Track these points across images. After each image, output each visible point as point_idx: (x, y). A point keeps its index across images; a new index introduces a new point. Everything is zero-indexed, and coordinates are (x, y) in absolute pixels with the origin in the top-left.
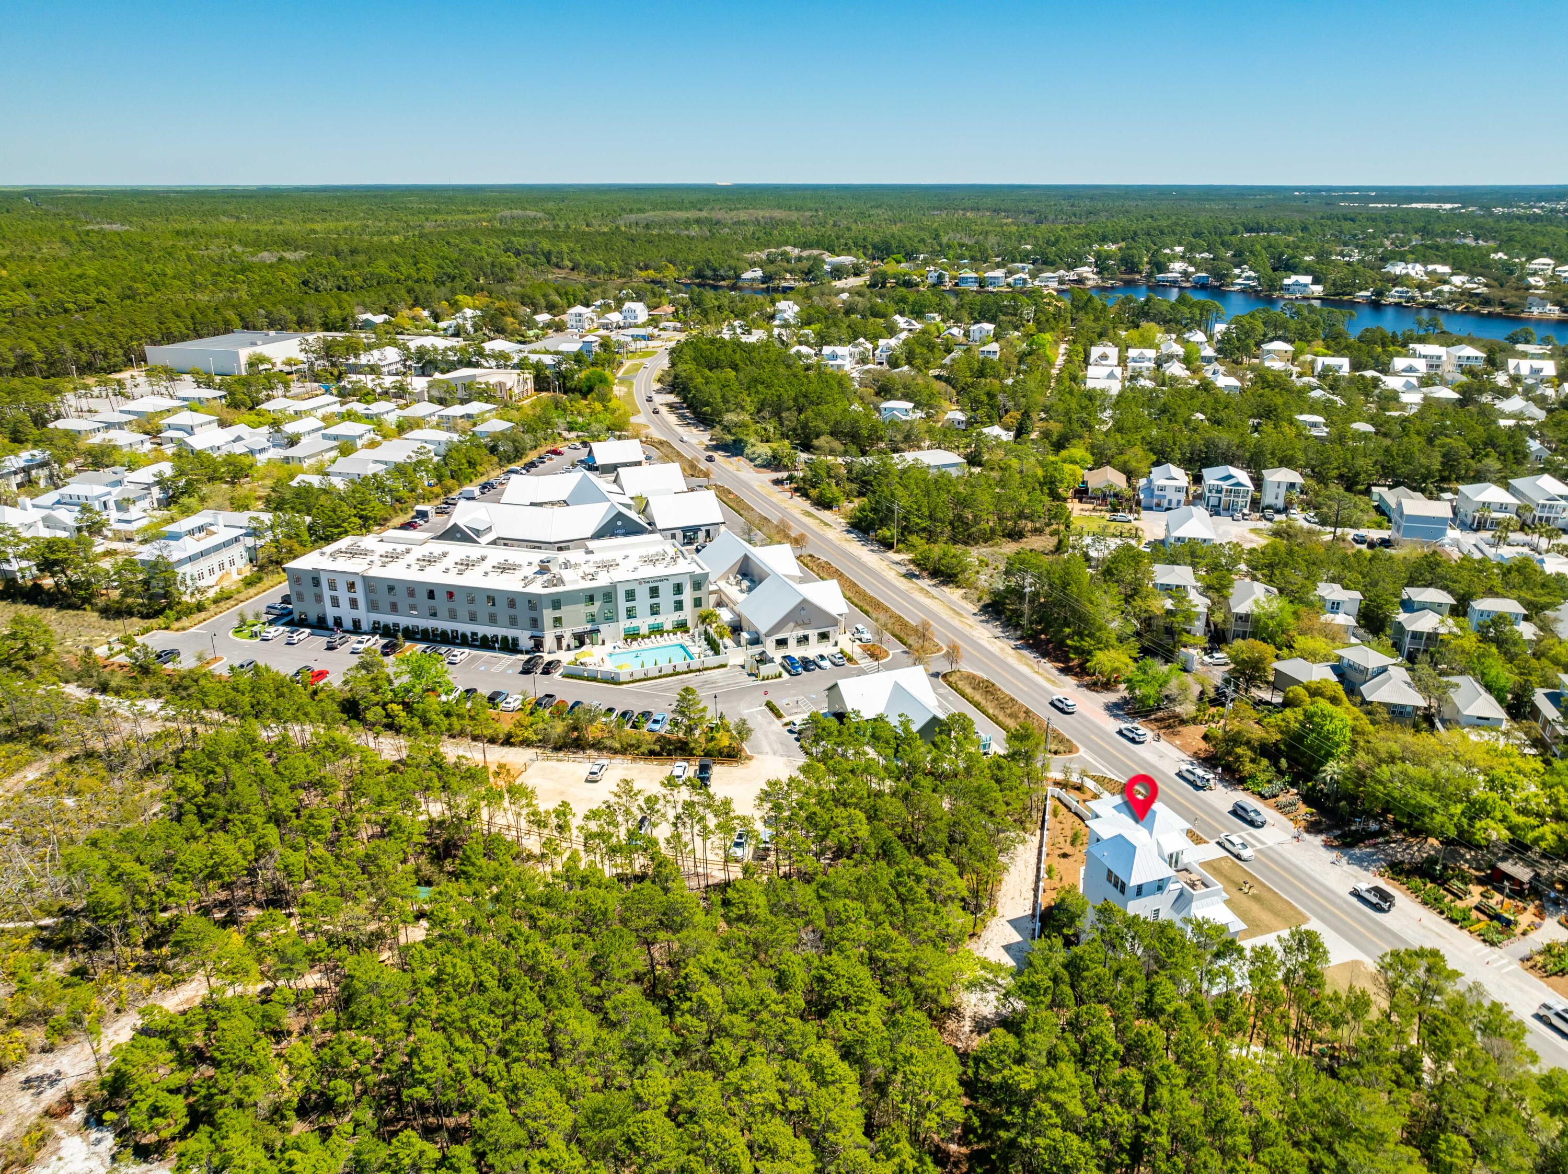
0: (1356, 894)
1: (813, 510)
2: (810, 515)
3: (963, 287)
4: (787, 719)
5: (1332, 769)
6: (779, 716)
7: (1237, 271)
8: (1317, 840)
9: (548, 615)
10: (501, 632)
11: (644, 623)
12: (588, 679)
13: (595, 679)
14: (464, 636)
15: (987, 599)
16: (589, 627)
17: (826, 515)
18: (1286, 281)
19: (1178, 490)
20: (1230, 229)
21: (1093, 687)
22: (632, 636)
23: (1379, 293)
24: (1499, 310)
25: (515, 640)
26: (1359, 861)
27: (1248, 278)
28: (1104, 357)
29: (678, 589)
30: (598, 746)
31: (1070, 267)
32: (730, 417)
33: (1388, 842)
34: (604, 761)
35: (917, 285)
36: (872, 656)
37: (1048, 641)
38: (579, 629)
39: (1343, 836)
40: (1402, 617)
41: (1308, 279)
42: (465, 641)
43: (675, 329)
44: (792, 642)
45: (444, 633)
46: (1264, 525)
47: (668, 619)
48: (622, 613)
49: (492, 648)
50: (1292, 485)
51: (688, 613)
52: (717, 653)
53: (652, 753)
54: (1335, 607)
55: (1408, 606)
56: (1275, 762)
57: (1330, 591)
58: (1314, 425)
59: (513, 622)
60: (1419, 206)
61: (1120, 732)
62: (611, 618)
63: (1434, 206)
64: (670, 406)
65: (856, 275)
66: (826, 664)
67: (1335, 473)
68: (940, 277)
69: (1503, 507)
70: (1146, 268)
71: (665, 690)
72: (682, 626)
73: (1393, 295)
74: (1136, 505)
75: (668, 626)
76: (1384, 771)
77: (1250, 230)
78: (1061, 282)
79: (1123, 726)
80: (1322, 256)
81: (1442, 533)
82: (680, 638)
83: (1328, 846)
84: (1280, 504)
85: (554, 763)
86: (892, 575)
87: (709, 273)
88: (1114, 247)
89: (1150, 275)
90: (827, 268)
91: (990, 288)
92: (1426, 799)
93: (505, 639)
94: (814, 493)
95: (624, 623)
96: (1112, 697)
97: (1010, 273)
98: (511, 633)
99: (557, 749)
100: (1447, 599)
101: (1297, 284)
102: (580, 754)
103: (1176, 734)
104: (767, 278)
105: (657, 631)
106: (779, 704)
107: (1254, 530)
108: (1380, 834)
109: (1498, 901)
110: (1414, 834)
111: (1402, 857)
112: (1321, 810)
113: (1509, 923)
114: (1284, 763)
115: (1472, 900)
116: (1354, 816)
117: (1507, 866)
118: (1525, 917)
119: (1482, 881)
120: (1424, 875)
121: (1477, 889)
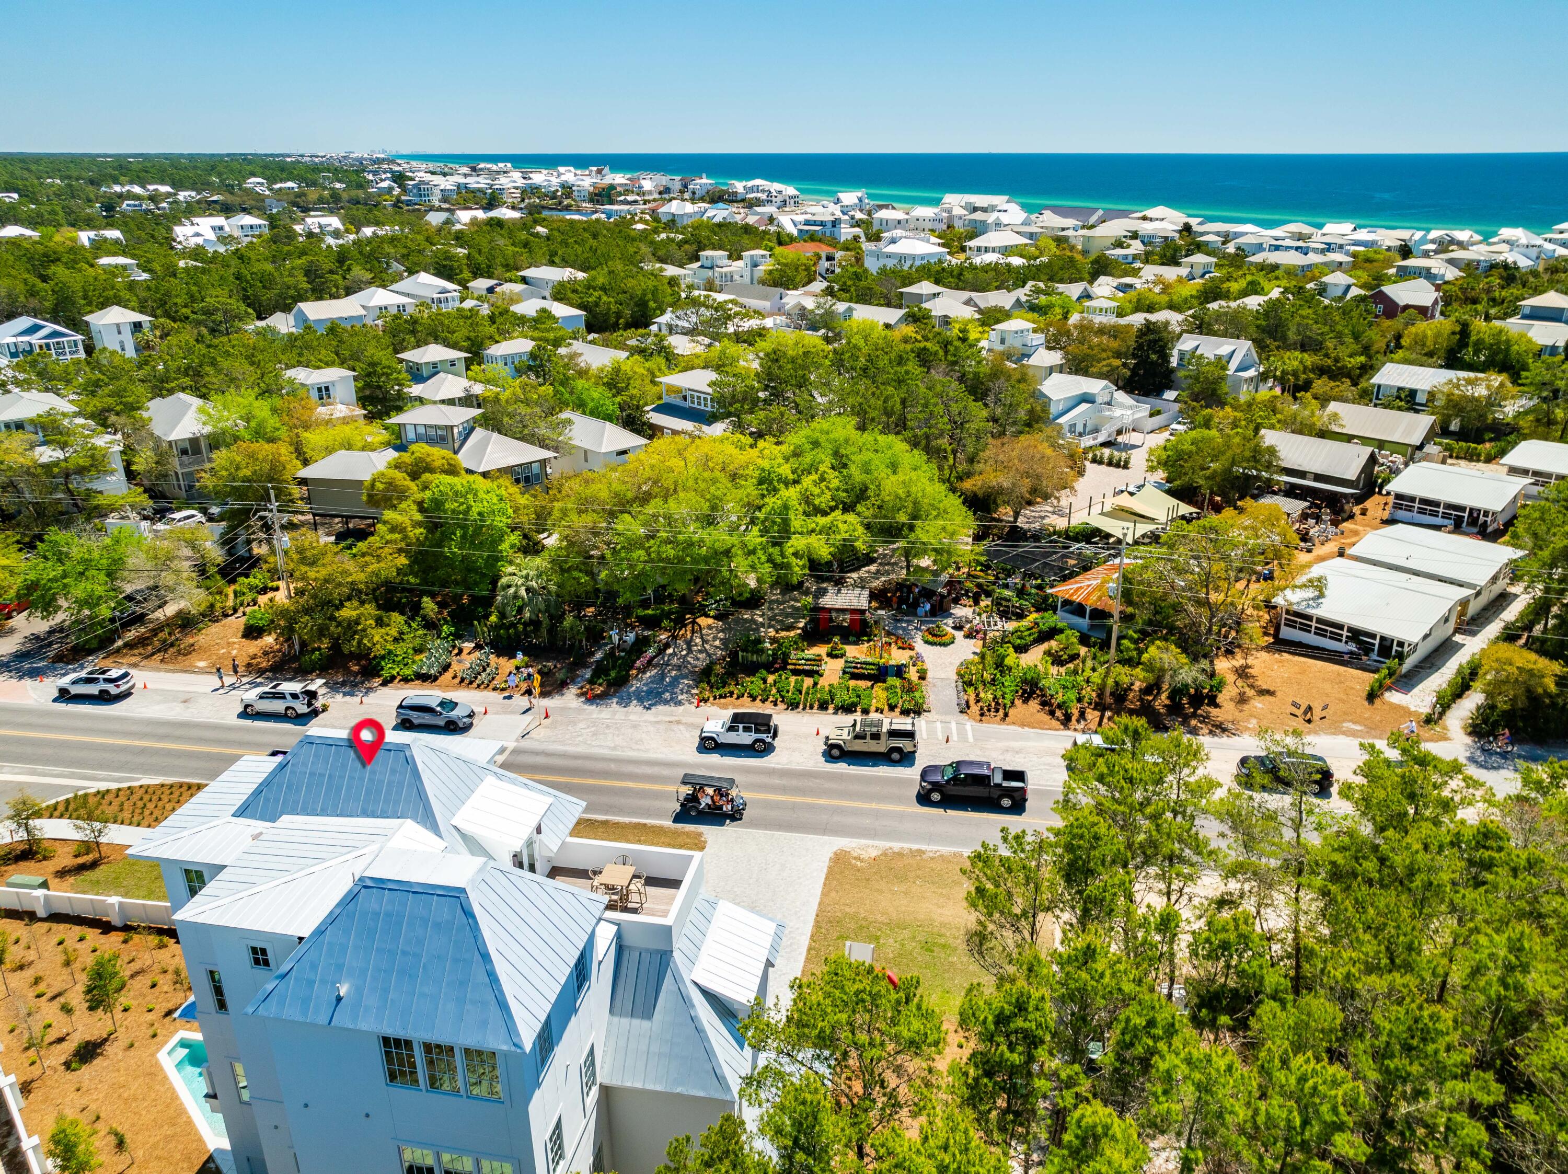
5: (520, 578)
8: (570, 699)
26: (653, 697)
33: (661, 651)
39: (600, 671)
40: (416, 389)
50: (136, 325)
54: (324, 392)
55: (416, 373)
56: (413, 612)
57: (299, 374)
69: (401, 310)
83: (592, 699)
100: (453, 353)
108: (641, 644)
109: (855, 652)
110: (680, 622)
111: (699, 661)
112: (535, 653)
113: (899, 671)
114: (429, 605)
115: (832, 670)
116: (595, 636)
117: (832, 600)
118: (898, 657)
119: (813, 635)
120: (752, 669)
121: (821, 650)
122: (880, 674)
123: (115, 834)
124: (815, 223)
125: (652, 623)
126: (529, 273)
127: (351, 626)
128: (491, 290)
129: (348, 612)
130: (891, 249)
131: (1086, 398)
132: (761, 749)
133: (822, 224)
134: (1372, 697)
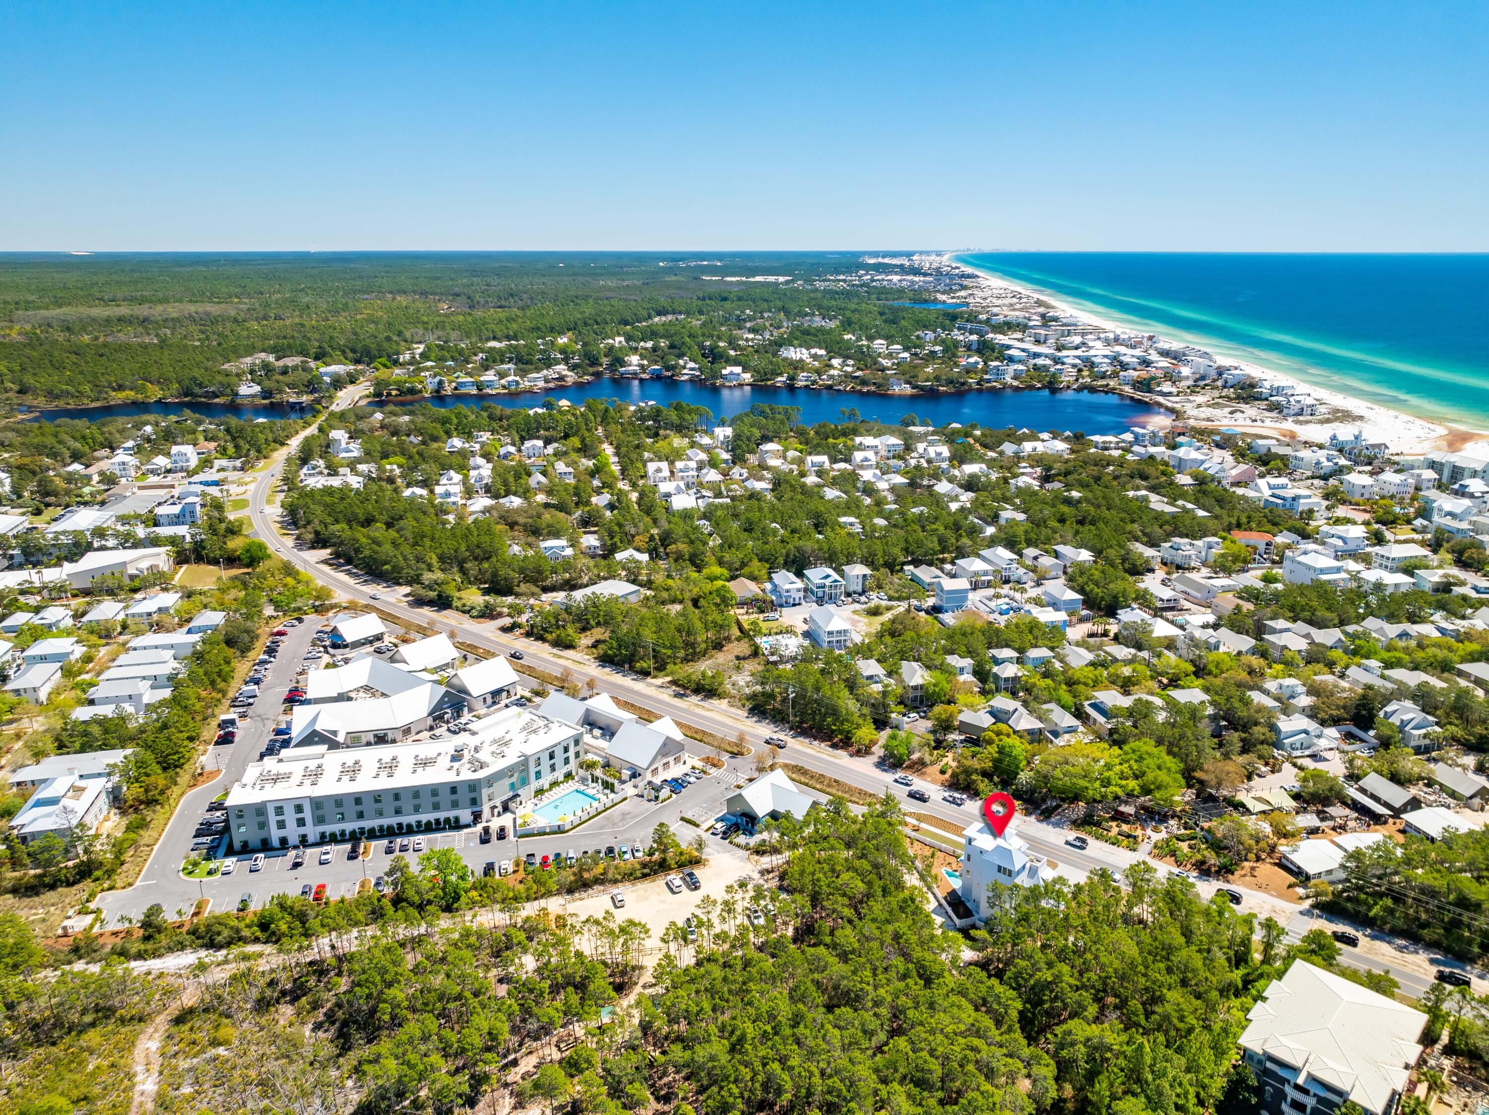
0: (1067, 843)
1: (555, 651)
2: (560, 657)
3: (463, 391)
4: (705, 826)
5: (1024, 777)
6: (697, 826)
7: (681, 362)
8: (1032, 819)
9: (485, 792)
10: (442, 815)
11: (545, 782)
12: (539, 834)
13: (545, 834)
14: (409, 826)
15: (749, 705)
16: (511, 794)
17: (570, 653)
18: (724, 372)
19: (799, 590)
20: (645, 313)
21: (858, 753)
22: (540, 792)
23: (792, 378)
24: (873, 388)
25: (457, 819)
26: (1057, 825)
27: (692, 369)
28: (659, 470)
29: (566, 750)
30: (599, 881)
31: (549, 367)
32: (427, 577)
33: (1063, 811)
34: (615, 891)
35: (420, 391)
36: (714, 765)
37: (811, 728)
38: (505, 797)
39: (1042, 813)
40: (995, 669)
41: (738, 370)
42: (410, 831)
43: (235, 469)
44: (660, 769)
45: (390, 828)
46: (857, 606)
47: (559, 775)
48: (532, 776)
49: (443, 829)
50: (865, 576)
51: (573, 765)
52: (613, 791)
53: (645, 876)
54: (962, 670)
55: (997, 662)
56: (991, 780)
57: (954, 660)
58: (851, 524)
59: (455, 805)
60: (759, 279)
61: (896, 781)
62: (525, 782)
63: (771, 279)
64: (325, 562)
65: (352, 382)
66: (692, 779)
67: (881, 561)
68: (440, 383)
69: (986, 573)
70: (605, 361)
71: (601, 828)
72: (569, 776)
73: (802, 380)
74: (773, 606)
75: (561, 778)
76: (1058, 773)
77: (659, 314)
78: (547, 381)
79: (897, 776)
80: (732, 343)
81: (965, 599)
82: (572, 785)
83: (1039, 821)
84: (860, 589)
85: (579, 903)
86: (666, 696)
87: (197, 390)
88: (565, 340)
89: (612, 367)
90: (327, 379)
91: (489, 391)
92: (1083, 783)
93: (447, 820)
94: (549, 637)
95: (534, 785)
96: (874, 759)
97: (502, 375)
98: (452, 814)
99: (570, 891)
100: (1015, 654)
101: (732, 373)
102: (590, 891)
103: (924, 774)
104: (267, 394)
105: (555, 784)
106: (689, 815)
107: (855, 612)
108: (1058, 806)
109: (1125, 828)
110: (1072, 802)
111: (1074, 817)
112: (1025, 801)
113: (1135, 837)
114: (996, 779)
115: (1115, 830)
116: (1044, 800)
117: (1123, 808)
118: (1139, 832)
119: (1113, 819)
120: (1089, 824)
121: (1114, 824)
122: (1129, 836)
123: (923, 825)
124: (1278, 497)
125: (1063, 800)
126: (1060, 548)
127: (974, 781)
128: (1036, 558)
129: (974, 777)
130: (1302, 559)
131: (1306, 732)
132: (1082, 848)
133: (1284, 499)
134: (1290, 886)
